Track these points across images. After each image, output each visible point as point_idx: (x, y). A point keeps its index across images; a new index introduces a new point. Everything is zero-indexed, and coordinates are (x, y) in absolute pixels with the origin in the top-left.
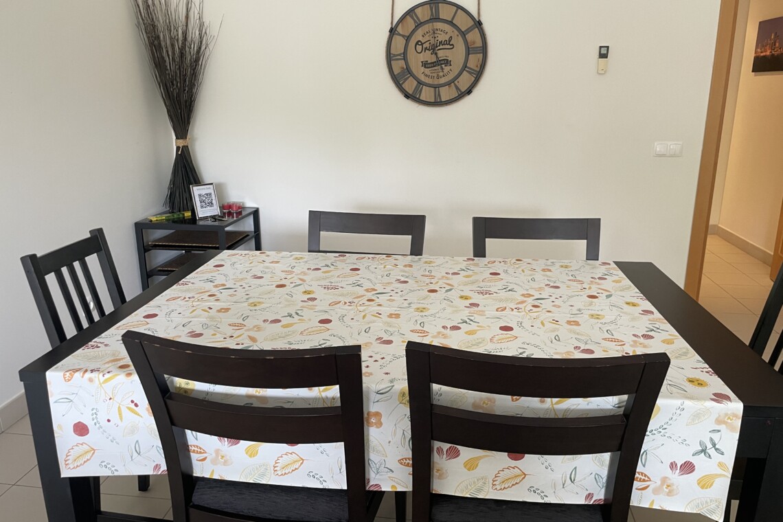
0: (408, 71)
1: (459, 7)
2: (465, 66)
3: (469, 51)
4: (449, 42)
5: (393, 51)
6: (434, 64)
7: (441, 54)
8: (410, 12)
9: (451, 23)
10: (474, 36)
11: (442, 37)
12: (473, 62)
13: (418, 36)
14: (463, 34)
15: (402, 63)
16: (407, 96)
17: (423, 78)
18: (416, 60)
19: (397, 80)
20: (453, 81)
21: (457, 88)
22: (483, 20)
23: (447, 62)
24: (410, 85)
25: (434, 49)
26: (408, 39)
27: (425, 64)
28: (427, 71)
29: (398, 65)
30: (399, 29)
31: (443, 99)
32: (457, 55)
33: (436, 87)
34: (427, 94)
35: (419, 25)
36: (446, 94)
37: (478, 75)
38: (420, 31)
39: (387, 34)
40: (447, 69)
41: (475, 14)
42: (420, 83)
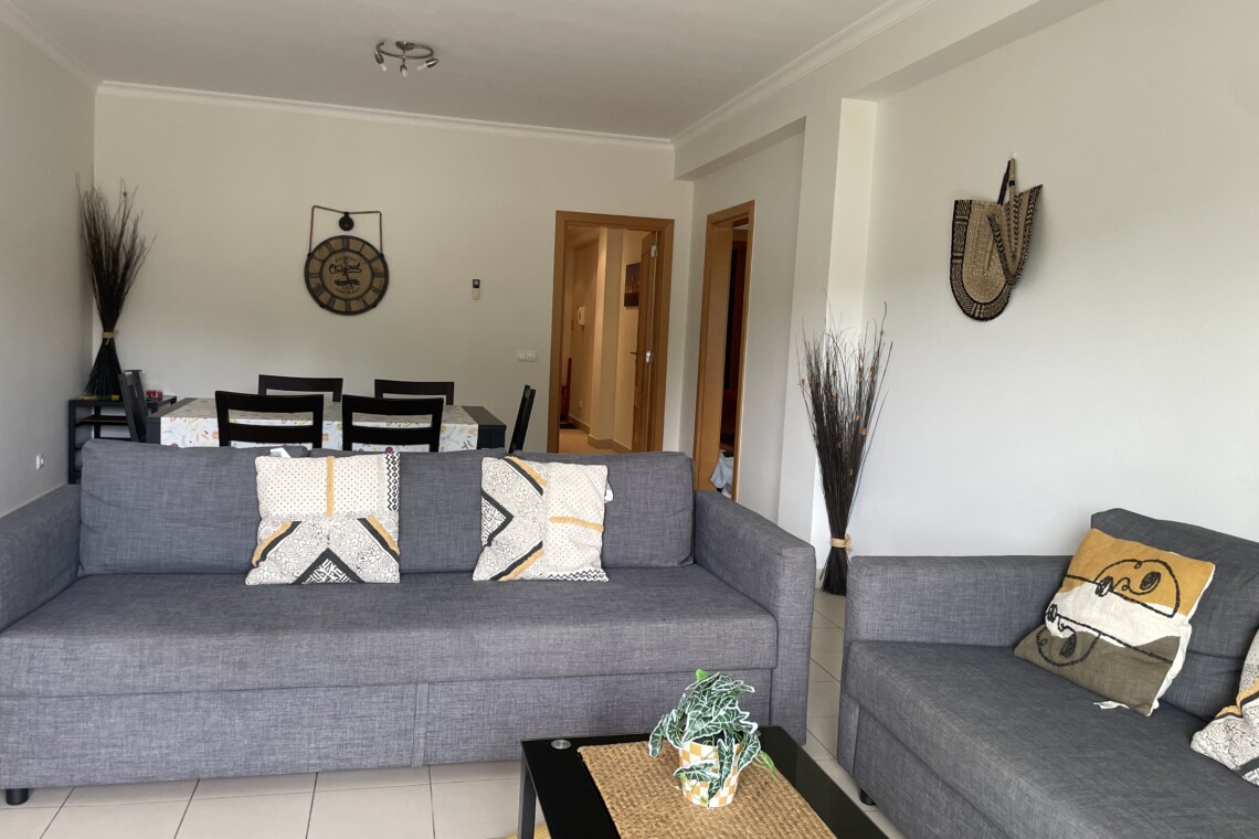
0: (323, 287)
1: (365, 242)
2: (371, 286)
3: (374, 275)
4: (357, 267)
5: (311, 270)
6: (345, 283)
7: (352, 276)
8: (326, 243)
9: (359, 253)
10: (377, 265)
11: (352, 263)
12: (377, 283)
13: (332, 260)
14: (369, 262)
15: (318, 280)
16: (322, 305)
17: (336, 293)
18: (330, 279)
19: (314, 293)
20: (361, 297)
21: (364, 302)
22: (384, 253)
23: (356, 282)
24: (325, 297)
25: (345, 271)
26: (323, 262)
27: (338, 283)
28: (340, 288)
29: (315, 282)
30: (316, 254)
31: (353, 310)
32: (364, 277)
33: (347, 300)
34: (338, 305)
35: (333, 252)
36: (354, 306)
37: (382, 293)
38: (333, 258)
39: (306, 257)
40: (355, 287)
41: (378, 248)
42: (333, 296)
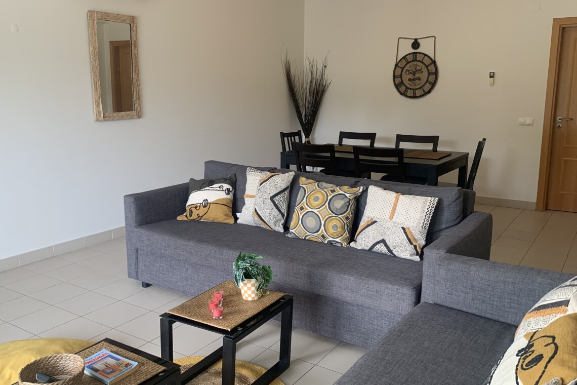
0: (402, 83)
1: (425, 55)
2: (427, 80)
3: (429, 74)
4: (420, 70)
5: (396, 74)
6: (414, 80)
7: (417, 75)
8: (404, 57)
9: (421, 62)
10: (432, 68)
11: (418, 68)
12: (432, 78)
13: (407, 68)
14: (427, 67)
15: (400, 79)
16: (401, 94)
17: (408, 86)
18: (406, 78)
19: (397, 86)
20: (422, 87)
21: (423, 90)
22: (436, 60)
23: (419, 79)
24: (403, 89)
25: (414, 74)
26: (403, 69)
27: (410, 80)
28: (411, 83)
29: (398, 80)
30: (399, 65)
31: (417, 95)
32: (424, 75)
33: (414, 90)
34: (410, 93)
35: (408, 63)
36: (418, 93)
37: (433, 84)
38: (408, 65)
39: (394, 67)
40: (419, 82)
41: (433, 58)
42: (407, 88)
